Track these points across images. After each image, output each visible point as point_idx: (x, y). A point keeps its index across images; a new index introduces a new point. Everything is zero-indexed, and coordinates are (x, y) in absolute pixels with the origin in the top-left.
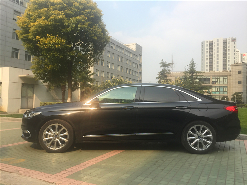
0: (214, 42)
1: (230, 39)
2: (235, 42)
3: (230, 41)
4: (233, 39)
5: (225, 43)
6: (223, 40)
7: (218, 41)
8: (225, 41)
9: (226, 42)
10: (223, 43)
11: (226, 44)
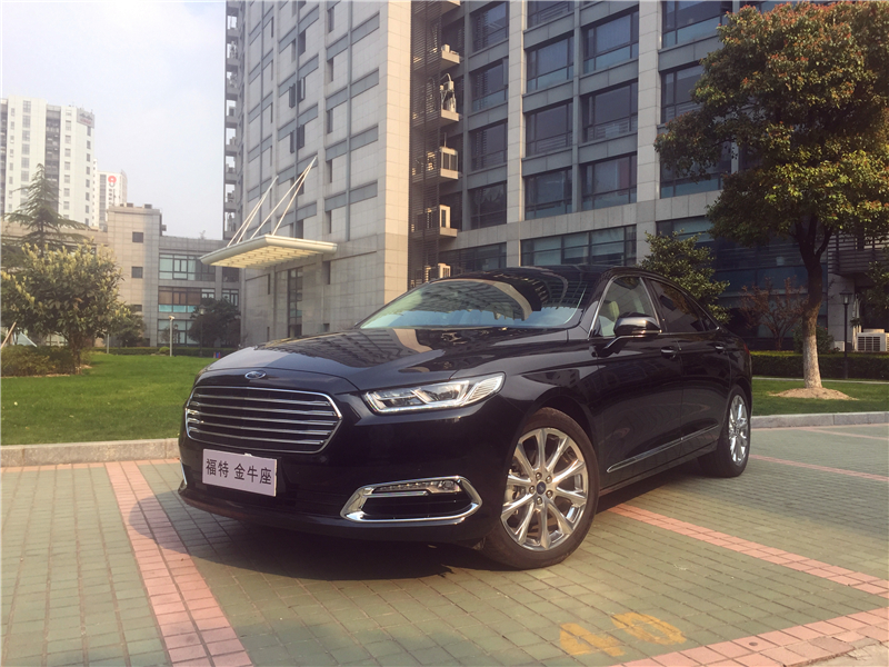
0: (13, 110)
1: (74, 114)
2: (89, 128)
3: (74, 118)
4: (83, 115)
5: (53, 121)
6: (48, 111)
7: (27, 107)
8: (56, 116)
9: (58, 121)
10: (48, 119)
11: (59, 127)
